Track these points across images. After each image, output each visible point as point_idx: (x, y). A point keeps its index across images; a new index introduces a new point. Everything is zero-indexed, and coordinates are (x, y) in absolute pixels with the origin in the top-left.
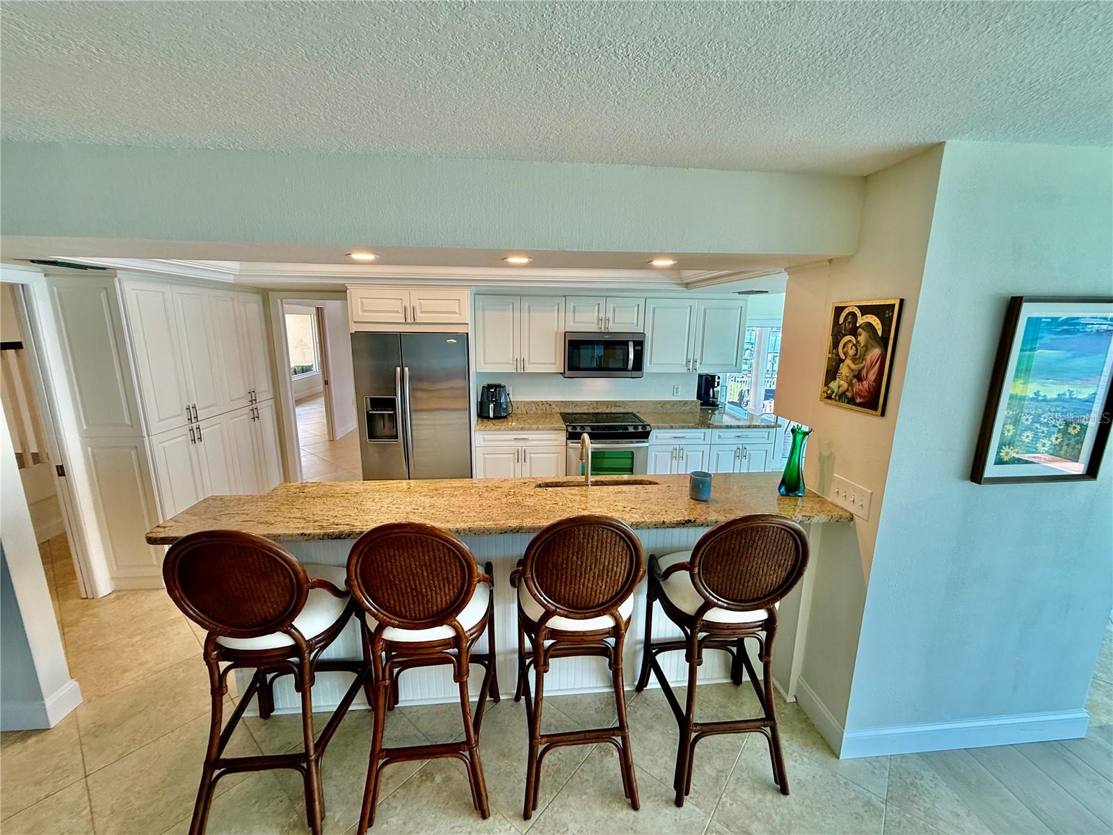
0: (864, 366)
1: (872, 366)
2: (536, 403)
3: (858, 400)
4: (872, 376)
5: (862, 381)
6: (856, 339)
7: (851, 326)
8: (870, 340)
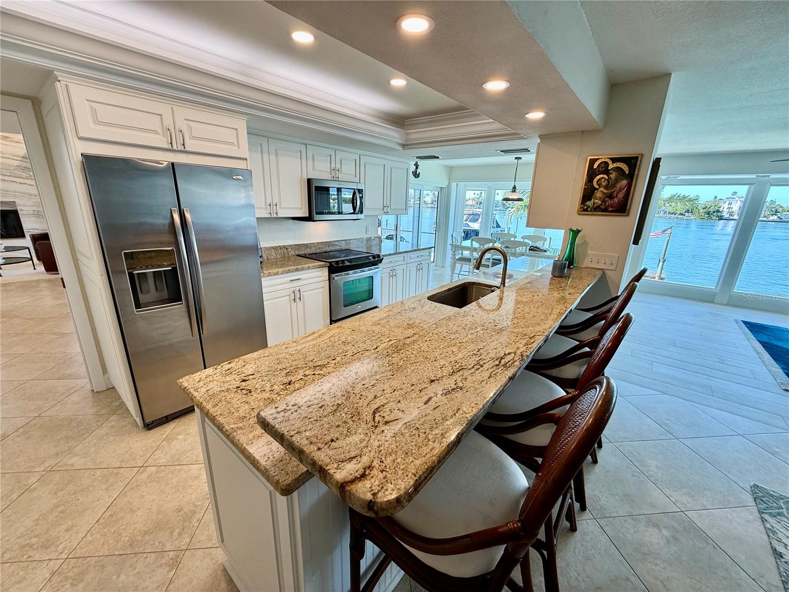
0: (615, 191)
1: (621, 190)
2: (275, 248)
3: (610, 209)
4: (621, 195)
5: (613, 199)
6: (608, 176)
7: (603, 169)
8: (620, 176)
